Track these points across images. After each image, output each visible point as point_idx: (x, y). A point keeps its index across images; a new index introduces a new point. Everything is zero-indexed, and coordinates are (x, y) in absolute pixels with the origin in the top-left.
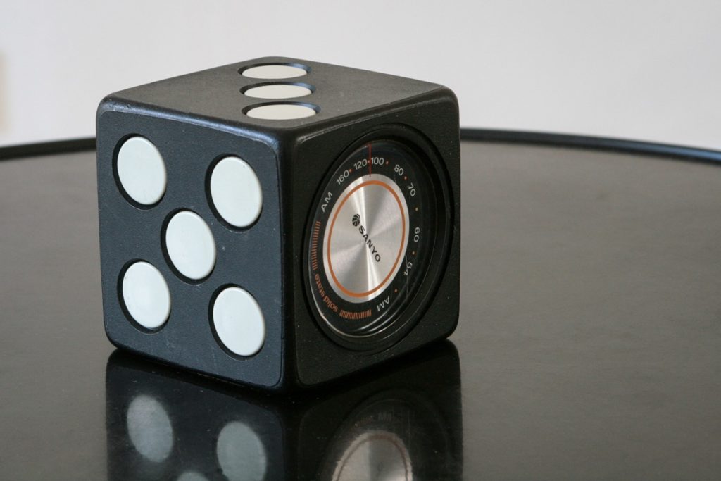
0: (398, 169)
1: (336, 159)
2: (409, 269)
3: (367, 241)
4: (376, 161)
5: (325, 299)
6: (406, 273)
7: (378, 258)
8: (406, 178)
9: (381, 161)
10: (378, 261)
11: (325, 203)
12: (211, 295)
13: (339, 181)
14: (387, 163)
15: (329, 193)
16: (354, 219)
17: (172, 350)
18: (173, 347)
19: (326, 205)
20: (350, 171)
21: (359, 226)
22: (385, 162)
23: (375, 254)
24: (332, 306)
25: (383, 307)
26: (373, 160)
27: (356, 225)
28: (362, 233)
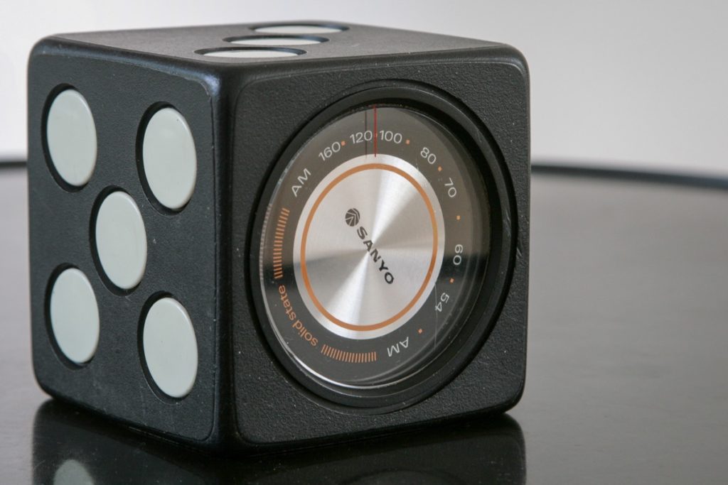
0: (425, 153)
1: (311, 119)
2: (443, 303)
3: (372, 250)
4: (389, 136)
5: (295, 324)
6: (438, 308)
7: (389, 278)
8: (440, 169)
9: (398, 138)
10: (390, 283)
11: (299, 183)
12: (140, 309)
13: (324, 155)
14: (408, 142)
15: (305, 170)
16: (347, 216)
17: (98, 392)
18: (100, 388)
19: (299, 187)
20: (343, 143)
21: (357, 227)
22: (404, 140)
23: (384, 271)
24: (308, 337)
25: (398, 351)
26: (384, 134)
27: (352, 225)
28: (363, 237)
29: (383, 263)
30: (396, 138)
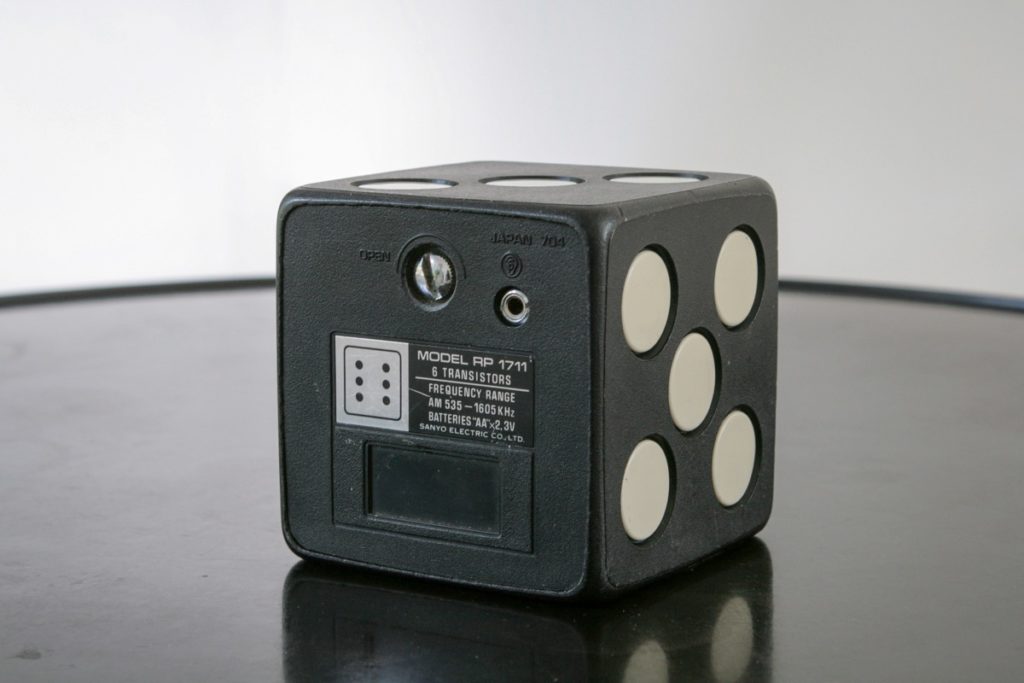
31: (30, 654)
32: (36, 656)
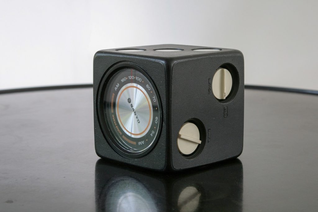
0: (147, 86)
3: (134, 112)
4: (138, 79)
5: (116, 127)
6: (151, 135)
7: (139, 121)
9: (140, 80)
10: (139, 123)
13: (122, 81)
15: (118, 84)
16: (128, 100)
19: (117, 88)
20: (127, 78)
21: (130, 104)
22: (142, 81)
23: (137, 119)
24: (119, 131)
25: (141, 144)
26: (137, 78)
27: (129, 103)
28: (132, 107)
29: (137, 116)
30: (139, 79)
31: (10, 202)
32: (11, 202)
